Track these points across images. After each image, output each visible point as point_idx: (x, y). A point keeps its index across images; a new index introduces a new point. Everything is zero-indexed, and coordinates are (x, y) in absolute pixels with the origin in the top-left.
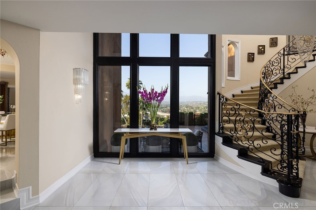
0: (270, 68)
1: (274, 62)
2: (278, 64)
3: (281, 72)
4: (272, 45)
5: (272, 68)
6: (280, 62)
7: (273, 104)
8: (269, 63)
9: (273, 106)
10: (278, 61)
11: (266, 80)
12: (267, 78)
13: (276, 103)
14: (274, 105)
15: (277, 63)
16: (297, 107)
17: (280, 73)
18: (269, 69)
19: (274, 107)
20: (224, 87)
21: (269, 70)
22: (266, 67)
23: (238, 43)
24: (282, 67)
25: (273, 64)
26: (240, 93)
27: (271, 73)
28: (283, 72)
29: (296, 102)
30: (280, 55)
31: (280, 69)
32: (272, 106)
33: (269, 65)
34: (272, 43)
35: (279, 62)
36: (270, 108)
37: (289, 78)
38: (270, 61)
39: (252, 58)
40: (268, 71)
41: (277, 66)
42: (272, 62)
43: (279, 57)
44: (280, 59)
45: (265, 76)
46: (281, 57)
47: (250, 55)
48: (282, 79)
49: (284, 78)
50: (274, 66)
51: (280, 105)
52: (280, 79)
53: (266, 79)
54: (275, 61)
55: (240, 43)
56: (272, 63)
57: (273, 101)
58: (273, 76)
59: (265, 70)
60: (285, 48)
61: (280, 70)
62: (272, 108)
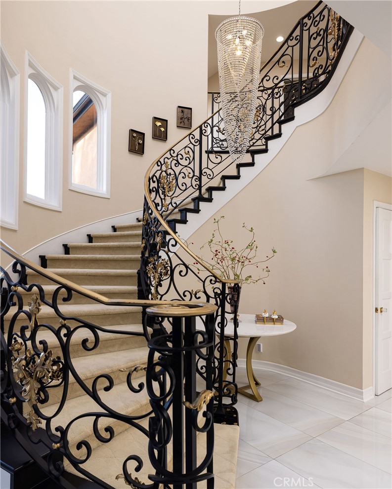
0: (171, 168)
1: (180, 156)
2: (189, 164)
3: (194, 183)
4: (181, 123)
5: (177, 170)
6: (194, 158)
7: (169, 262)
8: (168, 155)
9: (169, 268)
10: (188, 156)
11: (161, 199)
12: (164, 193)
13: (175, 261)
14: (169, 265)
15: (186, 160)
16: (223, 270)
17: (192, 185)
18: (170, 171)
19: (169, 273)
20: (60, 212)
21: (170, 174)
22: (162, 165)
23: (104, 95)
24: (197, 173)
25: (177, 161)
26: (110, 232)
27: (174, 181)
28: (198, 183)
29: (220, 257)
30: (193, 141)
31: (194, 176)
32: (166, 268)
33: (169, 161)
34: (181, 119)
35: (191, 159)
36: (161, 275)
37: (210, 200)
38: (172, 152)
39: (139, 143)
40: (167, 175)
41: (186, 166)
42: (175, 155)
43: (192, 146)
44: (194, 152)
45: (158, 187)
46: (194, 145)
47: (135, 135)
48: (197, 200)
49: (200, 199)
50: (180, 167)
51: (184, 264)
52: (194, 200)
53: (162, 196)
54: (182, 152)
55: (109, 96)
56: (177, 156)
57: (169, 253)
58: (178, 192)
59: (159, 172)
60: (203, 128)
61: (192, 178)
62: (166, 274)
